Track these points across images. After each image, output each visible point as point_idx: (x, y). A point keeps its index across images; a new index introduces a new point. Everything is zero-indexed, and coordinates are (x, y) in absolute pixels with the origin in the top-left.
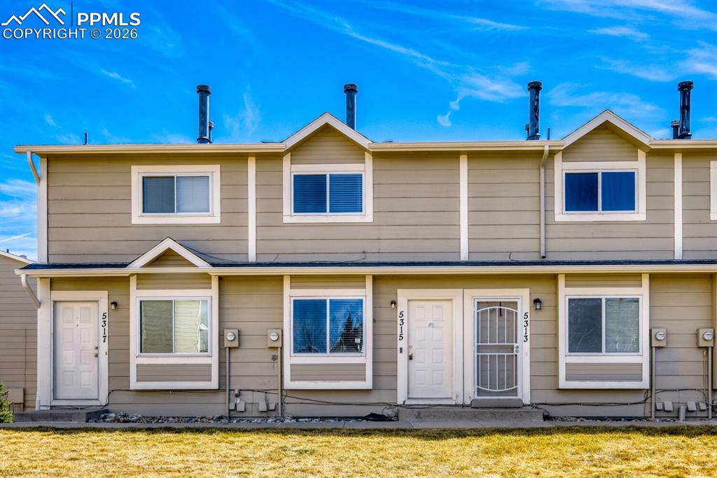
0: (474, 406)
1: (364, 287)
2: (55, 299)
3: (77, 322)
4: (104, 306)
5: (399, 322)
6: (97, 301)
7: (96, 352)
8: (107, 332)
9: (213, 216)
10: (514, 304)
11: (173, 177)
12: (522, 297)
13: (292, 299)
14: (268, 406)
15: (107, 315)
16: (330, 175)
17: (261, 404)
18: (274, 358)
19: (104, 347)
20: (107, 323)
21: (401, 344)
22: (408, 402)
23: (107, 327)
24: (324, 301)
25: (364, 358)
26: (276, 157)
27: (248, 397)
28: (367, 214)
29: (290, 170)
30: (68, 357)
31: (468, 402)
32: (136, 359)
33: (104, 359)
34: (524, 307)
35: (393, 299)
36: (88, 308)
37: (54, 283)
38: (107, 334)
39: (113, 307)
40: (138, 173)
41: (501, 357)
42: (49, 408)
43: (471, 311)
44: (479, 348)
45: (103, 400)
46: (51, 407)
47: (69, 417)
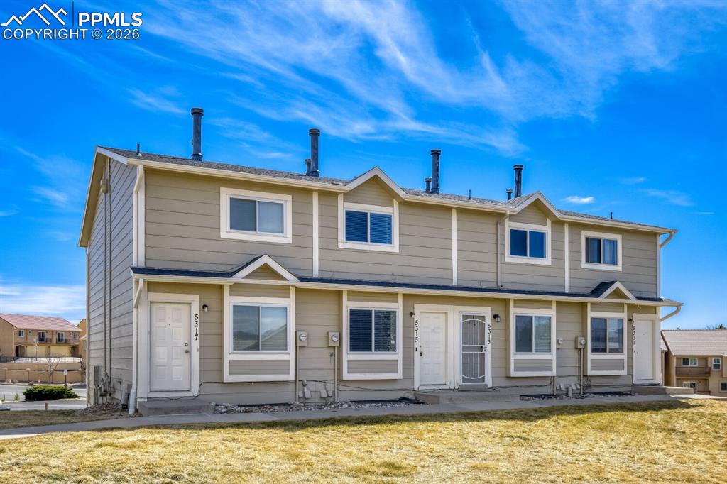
0: (461, 390)
1: (397, 302)
2: (151, 300)
3: (169, 321)
4: (196, 309)
5: (416, 328)
6: (190, 304)
7: (187, 348)
8: (198, 331)
9: (287, 238)
10: (483, 318)
11: (255, 201)
12: (487, 312)
13: (349, 309)
14: (327, 394)
15: (198, 316)
16: (371, 214)
17: (322, 392)
18: (332, 355)
19: (196, 345)
20: (198, 323)
21: (417, 345)
22: (421, 388)
23: (198, 327)
24: (370, 312)
25: (397, 356)
26: (334, 195)
27: (312, 386)
28: (395, 247)
29: (343, 207)
30: (161, 353)
31: (457, 387)
32: (231, 355)
33: (196, 355)
34: (489, 320)
35: (412, 311)
36: (179, 309)
37: (150, 286)
38: (198, 333)
39: (206, 309)
40: (226, 195)
41: (476, 354)
42: (146, 400)
43: (459, 321)
44: (464, 349)
45: (195, 390)
46: (148, 398)
47: (198, 410)
